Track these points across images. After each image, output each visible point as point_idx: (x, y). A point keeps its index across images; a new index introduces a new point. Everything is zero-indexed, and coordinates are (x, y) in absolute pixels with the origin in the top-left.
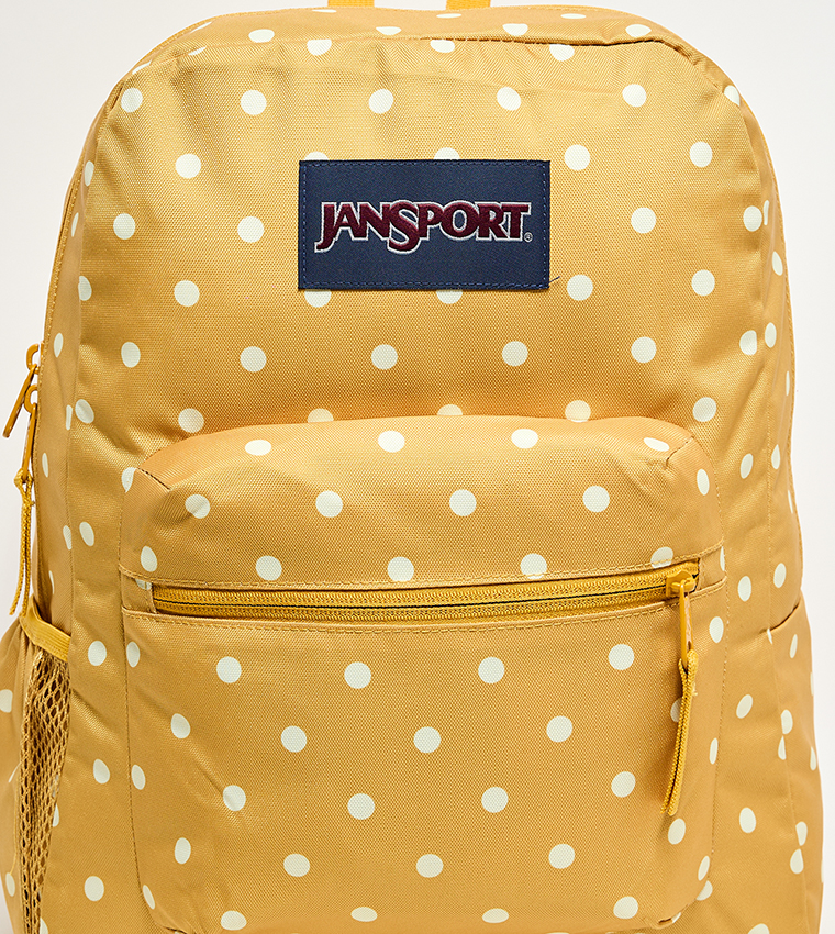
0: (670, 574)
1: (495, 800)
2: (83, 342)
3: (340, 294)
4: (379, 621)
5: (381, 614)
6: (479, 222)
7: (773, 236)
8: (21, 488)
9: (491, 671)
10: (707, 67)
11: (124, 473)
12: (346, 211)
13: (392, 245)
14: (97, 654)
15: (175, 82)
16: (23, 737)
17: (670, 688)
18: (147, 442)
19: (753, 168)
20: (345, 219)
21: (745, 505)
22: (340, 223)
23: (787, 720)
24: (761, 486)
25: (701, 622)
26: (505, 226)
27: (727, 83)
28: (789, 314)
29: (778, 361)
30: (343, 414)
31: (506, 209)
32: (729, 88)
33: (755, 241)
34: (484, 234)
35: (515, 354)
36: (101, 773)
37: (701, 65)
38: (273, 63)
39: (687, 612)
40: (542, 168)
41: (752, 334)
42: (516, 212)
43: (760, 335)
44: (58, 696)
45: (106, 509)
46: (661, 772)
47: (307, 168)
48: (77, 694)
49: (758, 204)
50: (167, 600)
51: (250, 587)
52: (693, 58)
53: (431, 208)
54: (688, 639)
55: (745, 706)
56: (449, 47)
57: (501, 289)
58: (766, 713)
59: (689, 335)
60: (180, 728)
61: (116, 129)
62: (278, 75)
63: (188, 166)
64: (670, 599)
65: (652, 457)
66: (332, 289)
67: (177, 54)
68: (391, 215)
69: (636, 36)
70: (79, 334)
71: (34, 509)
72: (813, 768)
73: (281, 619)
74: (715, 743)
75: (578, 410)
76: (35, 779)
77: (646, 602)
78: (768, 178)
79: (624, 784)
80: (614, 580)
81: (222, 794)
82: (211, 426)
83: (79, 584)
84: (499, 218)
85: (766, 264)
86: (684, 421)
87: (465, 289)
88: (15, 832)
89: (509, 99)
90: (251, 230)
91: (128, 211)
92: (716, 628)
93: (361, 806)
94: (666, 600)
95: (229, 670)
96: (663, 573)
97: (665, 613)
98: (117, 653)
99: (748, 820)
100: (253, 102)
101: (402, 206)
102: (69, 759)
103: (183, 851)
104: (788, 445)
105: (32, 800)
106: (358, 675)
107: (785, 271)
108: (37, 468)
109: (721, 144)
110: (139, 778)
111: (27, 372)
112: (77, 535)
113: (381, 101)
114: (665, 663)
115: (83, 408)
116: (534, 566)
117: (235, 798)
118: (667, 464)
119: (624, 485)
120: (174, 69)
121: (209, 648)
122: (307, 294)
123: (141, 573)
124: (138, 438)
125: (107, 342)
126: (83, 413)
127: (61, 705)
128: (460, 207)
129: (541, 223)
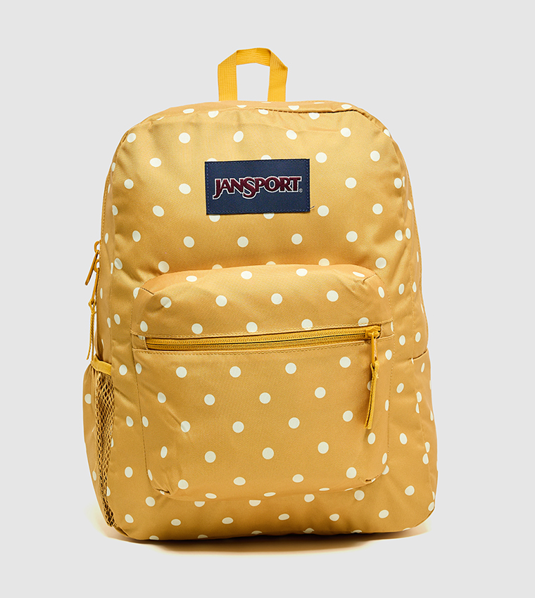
0: (367, 329)
1: (294, 423)
2: (116, 233)
3: (224, 216)
4: (244, 349)
5: (244, 346)
6: (280, 185)
7: (407, 192)
8: (91, 307)
9: (291, 368)
10: (376, 122)
11: (135, 290)
12: (225, 182)
13: (245, 195)
14: (123, 370)
15: (150, 131)
16: (96, 410)
17: (367, 376)
18: (145, 276)
19: (397, 162)
20: (225, 186)
21: (401, 306)
22: (223, 187)
23: (419, 396)
24: (409, 298)
25: (382, 351)
26: (291, 186)
27: (384, 128)
28: (416, 227)
29: (412, 246)
30: (226, 265)
31: (291, 179)
32: (385, 130)
33: (399, 192)
34: (282, 189)
35: (297, 239)
36: (130, 422)
37: (373, 121)
38: (193, 121)
39: (375, 344)
40: (306, 163)
41: (399, 232)
42: (295, 180)
43: (404, 233)
44: (109, 391)
45: (125, 307)
46: (364, 412)
47: (209, 165)
48: (116, 389)
49: (400, 177)
50: (153, 344)
51: (189, 337)
52: (370, 118)
53: (260, 180)
54: (375, 356)
55: (400, 388)
56: (267, 112)
57: (290, 212)
58: (410, 392)
59: (372, 231)
60: (162, 399)
61: (124, 149)
62: (195, 125)
63: (156, 162)
64: (368, 340)
65: (357, 279)
66: (220, 214)
67: (151, 120)
68: (244, 183)
69: (346, 109)
70: (114, 230)
71: (96, 315)
72: (432, 420)
73: (203, 350)
74: (387, 402)
75: (324, 262)
76: (102, 429)
77: (356, 340)
78: (403, 167)
79: (348, 416)
80: (341, 330)
81: (180, 424)
82: (172, 270)
83: (114, 341)
84: (288, 183)
85: (405, 204)
86: (372, 267)
87: (275, 213)
88: (96, 452)
89: (291, 135)
90: (185, 189)
91: (130, 178)
92: (388, 355)
93: (238, 427)
94: (366, 340)
95: (181, 372)
96: (364, 329)
97: (365, 345)
98: (132, 369)
99: (403, 439)
100: (185, 138)
101: (248, 179)
102: (116, 418)
103: (164, 452)
104: (420, 282)
105: (102, 437)
106: (235, 372)
107: (413, 209)
108: (98, 297)
109: (383, 153)
110: (145, 422)
111: (95, 254)
112: (113, 321)
113: (238, 136)
114: (365, 365)
115: (118, 263)
116: (307, 325)
117: (186, 426)
118: (364, 282)
119: (345, 291)
120: (150, 126)
121: (172, 363)
122: (210, 216)
123: (141, 332)
124: (142, 274)
125: (126, 232)
126: (118, 265)
127: (110, 395)
128: (272, 179)
129: (306, 185)
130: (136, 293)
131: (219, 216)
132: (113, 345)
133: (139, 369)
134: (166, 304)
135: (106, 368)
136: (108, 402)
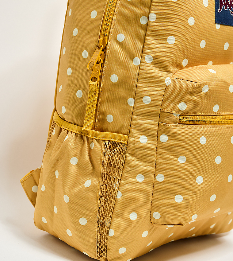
3: (222, 26)
11: (166, 79)
12: (224, 1)
13: (231, 13)
18: (173, 69)
22: (223, 4)
44: (118, 155)
48: (130, 154)
50: (184, 119)
51: (210, 114)
66: (221, 24)
68: (231, 3)
81: (196, 178)
82: (189, 65)
95: (203, 140)
112: (140, 101)
117: (200, 180)
121: (197, 134)
122: (216, 25)
123: (178, 110)
124: (171, 68)
125: (161, 36)
126: (148, 59)
127: (119, 159)
130: (168, 81)
132: (136, 120)
133: (164, 138)
134: (205, 90)
135: (119, 138)
136: (116, 164)
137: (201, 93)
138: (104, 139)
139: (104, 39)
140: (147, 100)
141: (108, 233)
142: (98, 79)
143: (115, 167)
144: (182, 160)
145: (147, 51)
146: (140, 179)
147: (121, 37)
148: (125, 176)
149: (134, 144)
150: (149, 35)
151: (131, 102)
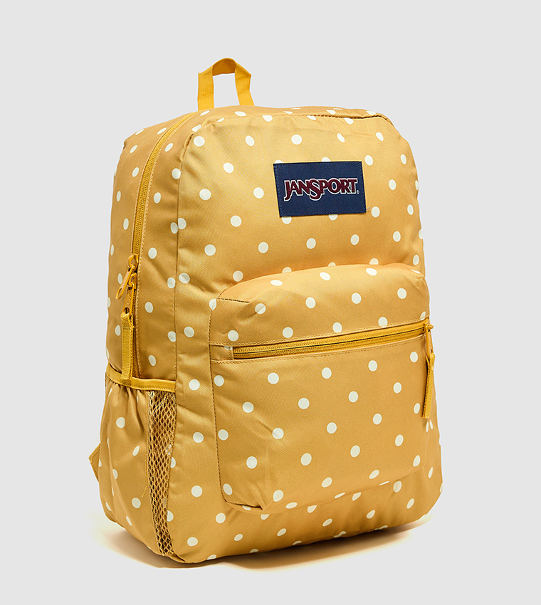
0: (425, 322)
1: (377, 419)
3: (295, 218)
6: (341, 186)
9: (373, 366)
11: (210, 302)
12: (294, 184)
13: (311, 197)
14: (194, 385)
15: (215, 134)
17: (424, 368)
18: (220, 287)
20: (294, 187)
22: (292, 189)
26: (350, 188)
30: (295, 268)
31: (350, 181)
34: (343, 191)
35: (355, 240)
38: (253, 124)
39: (429, 336)
40: (359, 165)
42: (353, 182)
44: (166, 409)
45: (199, 319)
47: (277, 167)
48: (180, 405)
50: (239, 353)
51: (280, 342)
53: (323, 181)
54: (430, 348)
56: (314, 118)
57: (350, 214)
62: (255, 128)
63: (229, 168)
66: (292, 216)
67: (210, 122)
68: (310, 185)
69: (372, 115)
73: (293, 354)
77: (419, 334)
79: (417, 408)
81: (272, 432)
82: (245, 278)
84: (348, 185)
86: (412, 264)
87: (338, 214)
90: (259, 193)
91: (206, 188)
93: (332, 428)
95: (273, 378)
96: (423, 322)
98: (207, 382)
100: (250, 141)
101: (313, 181)
106: (327, 373)
108: (138, 311)
109: (408, 156)
110: (223, 435)
112: (181, 334)
113: (297, 139)
114: (423, 358)
115: (184, 276)
116: (383, 322)
117: (278, 433)
119: (411, 287)
120: (212, 128)
121: (263, 371)
122: (283, 218)
123: (229, 342)
124: (216, 286)
125: (196, 246)
126: (184, 279)
127: (169, 413)
128: (334, 180)
129: (361, 186)
130: (213, 304)
131: (290, 218)
132: (181, 359)
133: (219, 381)
134: (261, 310)
135: (164, 385)
136: (165, 421)
137: (256, 315)
138: (147, 389)
139: (135, 257)
140: (189, 332)
141: (166, 516)
142: (131, 311)
143: (165, 425)
144: (248, 408)
145: (181, 268)
146: (198, 438)
147: (153, 253)
148: (178, 436)
149: (183, 392)
150: (181, 248)
151: (172, 336)
